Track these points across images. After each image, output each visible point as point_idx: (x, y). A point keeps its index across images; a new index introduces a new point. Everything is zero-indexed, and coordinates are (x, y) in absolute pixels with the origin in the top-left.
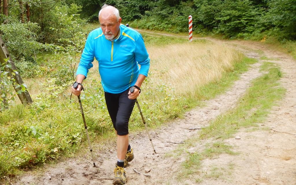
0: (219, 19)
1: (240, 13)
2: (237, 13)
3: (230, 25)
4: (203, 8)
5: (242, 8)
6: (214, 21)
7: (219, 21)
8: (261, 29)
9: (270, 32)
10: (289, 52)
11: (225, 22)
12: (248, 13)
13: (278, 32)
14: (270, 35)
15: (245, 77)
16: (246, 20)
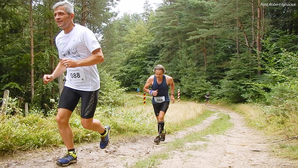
0: (194, 92)
1: (205, 89)
2: (204, 89)
3: (200, 95)
4: (186, 86)
5: (207, 86)
6: (191, 93)
7: (194, 93)
8: (217, 98)
9: (222, 100)
10: (233, 109)
11: (198, 93)
12: (210, 89)
13: (226, 99)
14: (222, 101)
15: (209, 119)
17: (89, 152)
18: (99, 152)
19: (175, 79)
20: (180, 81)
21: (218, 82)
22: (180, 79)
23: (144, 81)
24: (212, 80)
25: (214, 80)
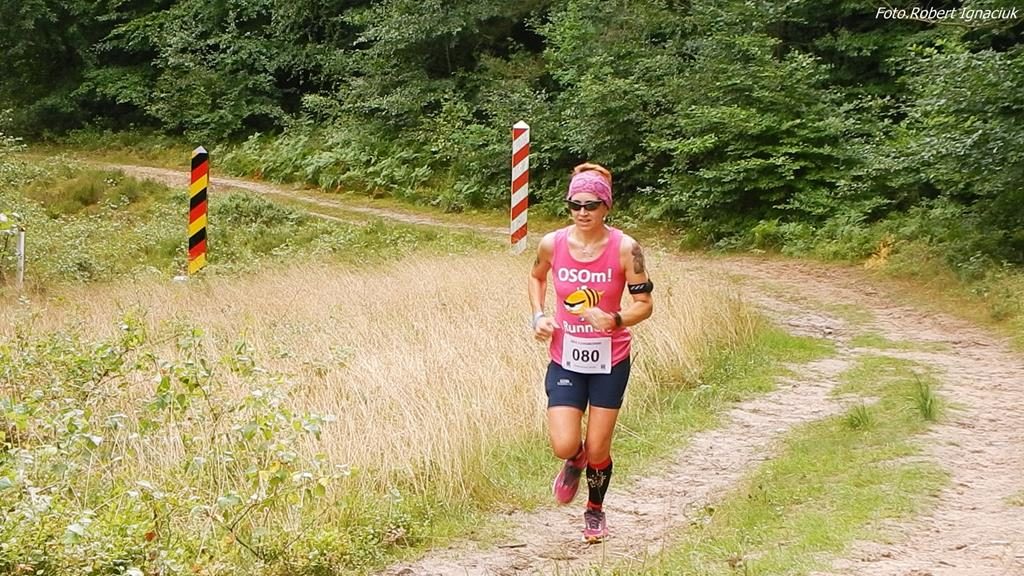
0: (665, 144)
1: (768, 121)
2: (758, 123)
3: (718, 181)
4: (589, 89)
5: (780, 97)
6: (639, 158)
7: (665, 158)
8: (869, 205)
9: (911, 226)
10: (999, 318)
11: (696, 161)
13: (948, 223)
14: (911, 238)
16: (796, 157)
19: (492, 21)
20: (536, 44)
21: (880, 53)
22: (544, 21)
23: (204, 35)
24: (835, 36)
25: (845, 41)
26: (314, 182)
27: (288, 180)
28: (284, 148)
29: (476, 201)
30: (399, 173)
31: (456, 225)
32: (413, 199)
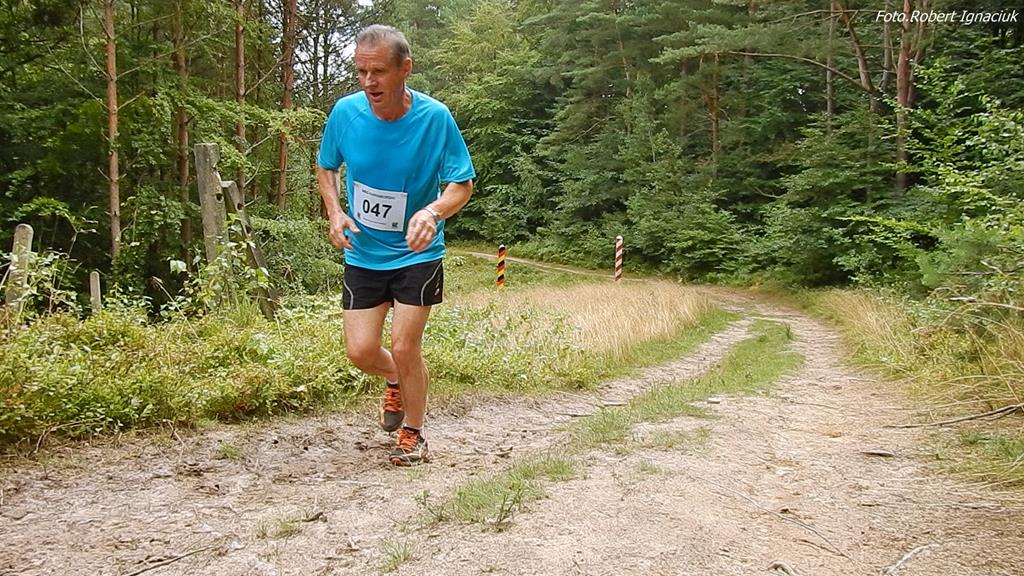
0: (673, 244)
1: (712, 236)
2: (707, 237)
3: (693, 258)
4: (644, 224)
5: (717, 227)
6: (663, 250)
7: (672, 250)
8: (751, 267)
9: (767, 275)
10: (805, 307)
11: (684, 251)
12: (727, 236)
13: (782, 273)
14: (767, 279)
15: (720, 339)
16: (723, 249)
17: (301, 448)
18: (337, 449)
19: (607, 199)
20: (623, 208)
21: (754, 211)
22: (627, 200)
23: (501, 206)
24: (737, 205)
25: (740, 207)
26: (541, 259)
27: (531, 258)
28: (530, 246)
29: (601, 266)
30: (572, 256)
31: (593, 274)
32: (578, 265)
